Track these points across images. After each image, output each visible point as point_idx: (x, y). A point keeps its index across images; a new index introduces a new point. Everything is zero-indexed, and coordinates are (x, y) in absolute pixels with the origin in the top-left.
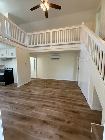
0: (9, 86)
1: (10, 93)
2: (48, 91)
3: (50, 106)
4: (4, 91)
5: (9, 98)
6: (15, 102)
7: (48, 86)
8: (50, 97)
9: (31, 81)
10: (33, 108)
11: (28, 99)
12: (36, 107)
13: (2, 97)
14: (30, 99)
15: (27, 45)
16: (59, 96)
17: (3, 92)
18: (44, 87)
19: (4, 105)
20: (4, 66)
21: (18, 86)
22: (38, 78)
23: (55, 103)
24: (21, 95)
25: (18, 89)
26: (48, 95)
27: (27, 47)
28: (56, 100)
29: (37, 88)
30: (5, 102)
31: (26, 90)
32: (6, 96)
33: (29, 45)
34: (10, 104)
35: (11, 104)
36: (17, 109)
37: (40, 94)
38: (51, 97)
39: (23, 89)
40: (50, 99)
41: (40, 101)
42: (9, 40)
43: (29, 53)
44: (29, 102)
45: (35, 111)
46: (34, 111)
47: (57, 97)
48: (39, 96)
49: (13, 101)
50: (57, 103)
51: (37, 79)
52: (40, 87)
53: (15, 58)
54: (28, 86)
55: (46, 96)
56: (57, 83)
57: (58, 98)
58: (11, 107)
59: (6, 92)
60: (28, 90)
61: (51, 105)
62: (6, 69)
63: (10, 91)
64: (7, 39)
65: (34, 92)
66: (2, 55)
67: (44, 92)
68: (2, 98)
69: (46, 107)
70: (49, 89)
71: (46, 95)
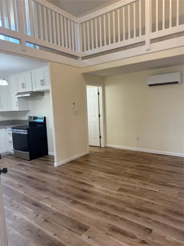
0: (37, 163)
1: (37, 179)
2: (135, 188)
3: (134, 237)
4: (25, 173)
5: (33, 190)
6: (44, 203)
7: (136, 173)
8: (136, 209)
9: (87, 152)
10: (83, 228)
11: (74, 202)
12: (92, 228)
13: (21, 186)
14: (78, 203)
15: (79, 52)
16: (170, 211)
17: (23, 175)
18: (125, 174)
19: (23, 206)
20: (28, 111)
21: (56, 164)
22: (108, 145)
23: (151, 231)
24: (60, 189)
25: (55, 172)
26: (132, 201)
27: (76, 57)
28: (155, 222)
29: (102, 174)
30: (25, 199)
31: (73, 178)
32: (27, 186)
33: (83, 50)
34: (33, 206)
35: (36, 208)
36: (46, 220)
37: (107, 194)
38: (140, 210)
39: (65, 174)
40: (136, 215)
41: (106, 213)
42: (38, 47)
43: (83, 74)
44: (76, 209)
45: (87, 237)
46: (84, 237)
47: (161, 212)
48: (104, 200)
49: (41, 200)
50: (156, 230)
51: (106, 147)
52: (111, 173)
53: (48, 91)
54: (78, 168)
55: (124, 202)
56: (169, 168)
57: (164, 216)
58: (35, 215)
59: (29, 177)
60: (79, 178)
61: (136, 233)
62: (32, 120)
63: (37, 174)
64: (32, 45)
65: (92, 186)
66: (23, 86)
67: (120, 190)
68: (21, 188)
69: (119, 235)
70: (137, 184)
71: (124, 199)
